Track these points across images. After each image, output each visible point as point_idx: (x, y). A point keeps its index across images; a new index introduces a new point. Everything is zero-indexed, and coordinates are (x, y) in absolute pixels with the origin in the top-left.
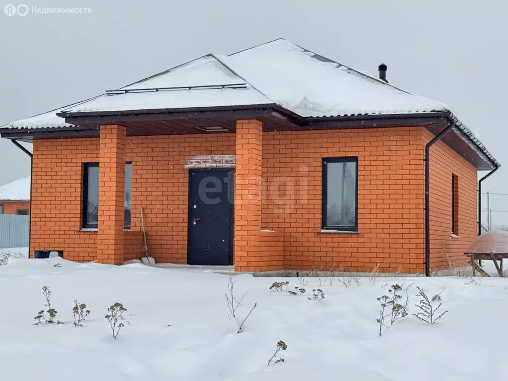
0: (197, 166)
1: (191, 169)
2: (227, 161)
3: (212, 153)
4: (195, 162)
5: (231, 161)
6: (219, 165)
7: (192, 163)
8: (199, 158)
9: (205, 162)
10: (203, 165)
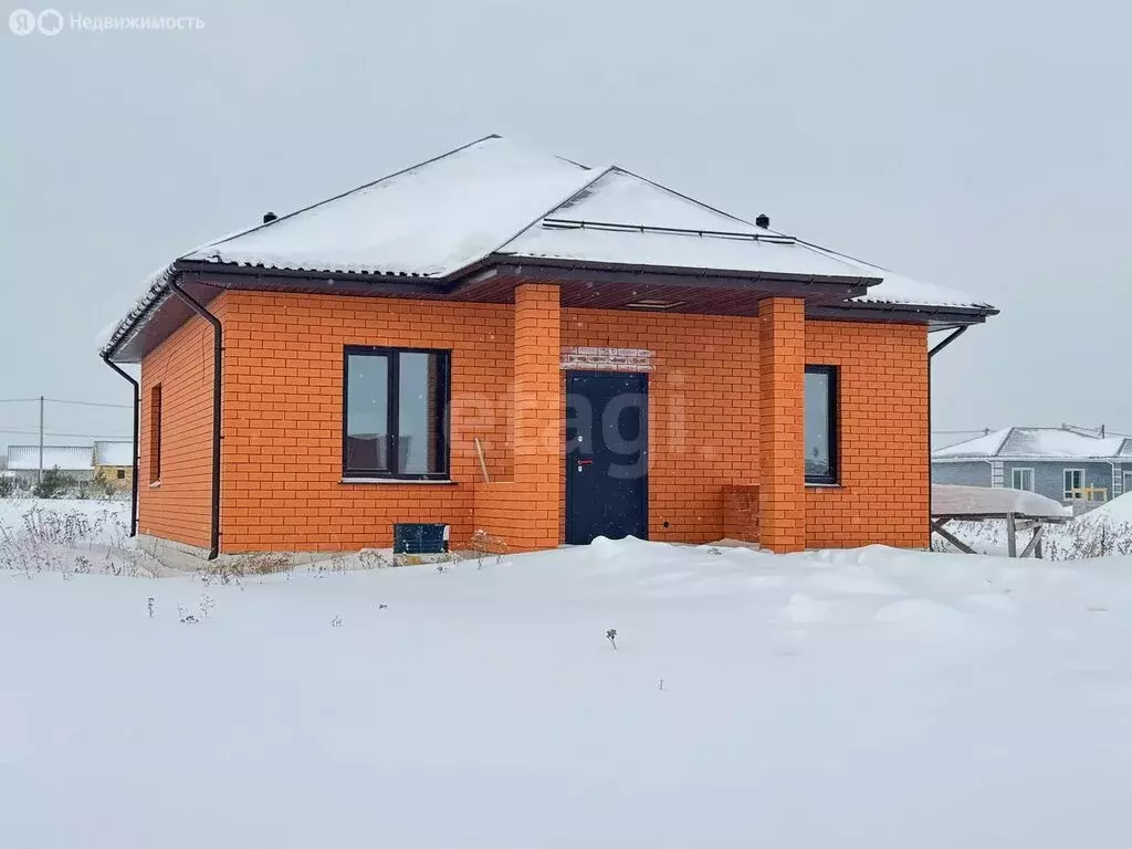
0: (583, 365)
1: (570, 370)
2: (636, 361)
3: (607, 343)
4: (579, 359)
5: (643, 361)
6: (623, 367)
7: (572, 359)
8: (584, 351)
9: (596, 359)
10: (591, 365)
